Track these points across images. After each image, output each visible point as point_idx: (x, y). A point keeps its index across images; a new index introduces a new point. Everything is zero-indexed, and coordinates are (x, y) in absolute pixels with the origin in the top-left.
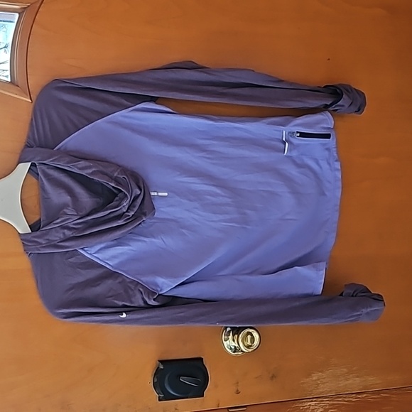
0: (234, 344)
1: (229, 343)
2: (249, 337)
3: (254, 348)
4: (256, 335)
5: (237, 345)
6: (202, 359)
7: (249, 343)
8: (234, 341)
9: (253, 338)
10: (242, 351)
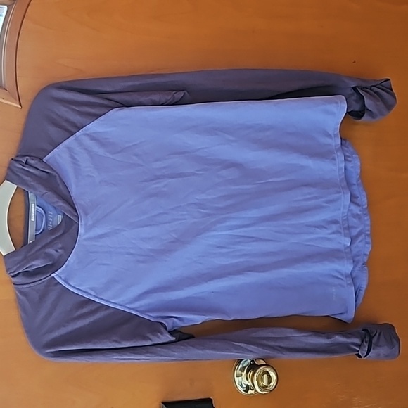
0: (247, 383)
1: (241, 380)
2: (265, 376)
3: (270, 389)
4: (273, 375)
5: (250, 384)
6: (211, 400)
7: (265, 384)
8: (247, 379)
9: (269, 377)
10: (256, 391)
